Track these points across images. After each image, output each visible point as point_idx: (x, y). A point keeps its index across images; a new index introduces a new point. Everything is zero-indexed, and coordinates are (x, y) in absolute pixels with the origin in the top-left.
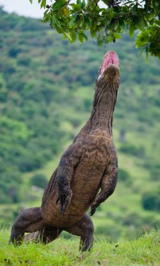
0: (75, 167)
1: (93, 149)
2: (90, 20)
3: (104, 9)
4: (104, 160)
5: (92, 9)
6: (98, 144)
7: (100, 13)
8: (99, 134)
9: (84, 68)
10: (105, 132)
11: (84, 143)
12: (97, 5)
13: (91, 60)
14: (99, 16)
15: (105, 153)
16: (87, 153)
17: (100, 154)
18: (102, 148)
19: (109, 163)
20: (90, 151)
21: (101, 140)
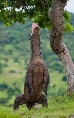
0: (32, 77)
1: (36, 67)
2: (13, 17)
3: (18, 12)
4: (42, 70)
5: (13, 12)
6: (37, 64)
7: (17, 14)
8: (37, 60)
9: (6, 37)
10: (38, 58)
11: (32, 65)
12: (15, 10)
13: (9, 33)
14: (16, 15)
15: (41, 67)
16: (34, 69)
17: (40, 68)
18: (40, 65)
19: (44, 70)
20: (35, 68)
21: (38, 62)
